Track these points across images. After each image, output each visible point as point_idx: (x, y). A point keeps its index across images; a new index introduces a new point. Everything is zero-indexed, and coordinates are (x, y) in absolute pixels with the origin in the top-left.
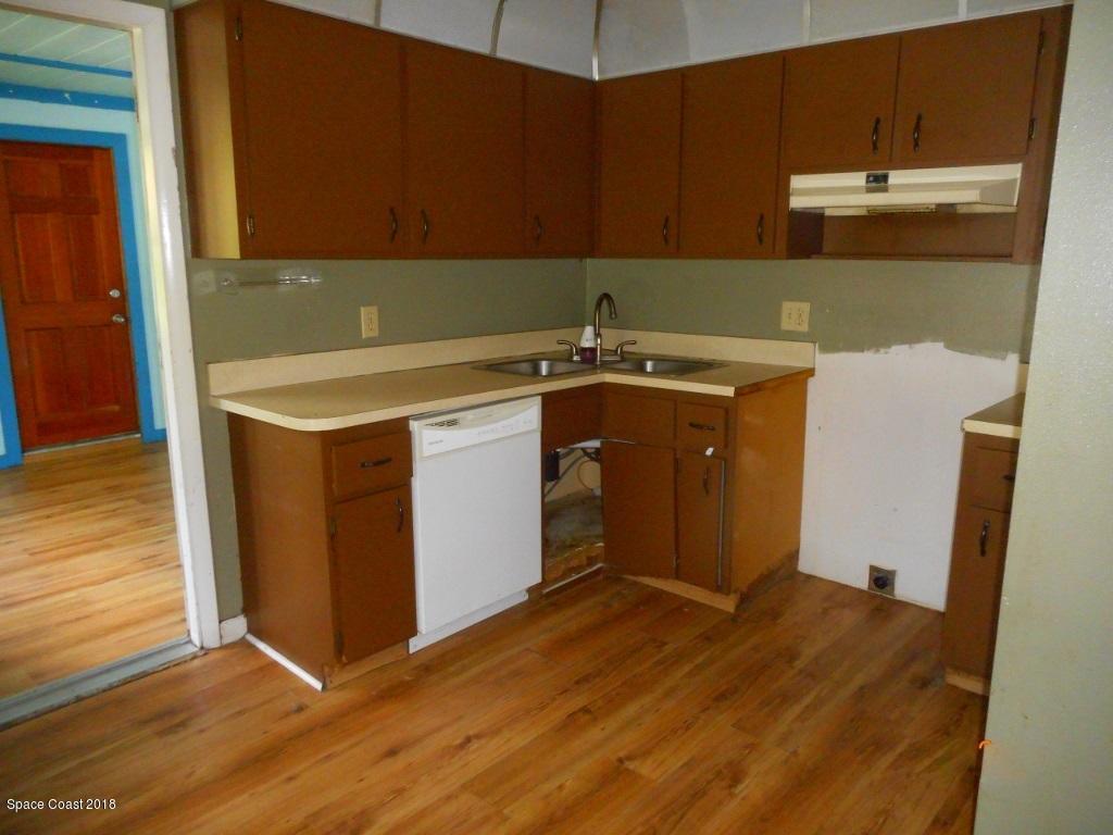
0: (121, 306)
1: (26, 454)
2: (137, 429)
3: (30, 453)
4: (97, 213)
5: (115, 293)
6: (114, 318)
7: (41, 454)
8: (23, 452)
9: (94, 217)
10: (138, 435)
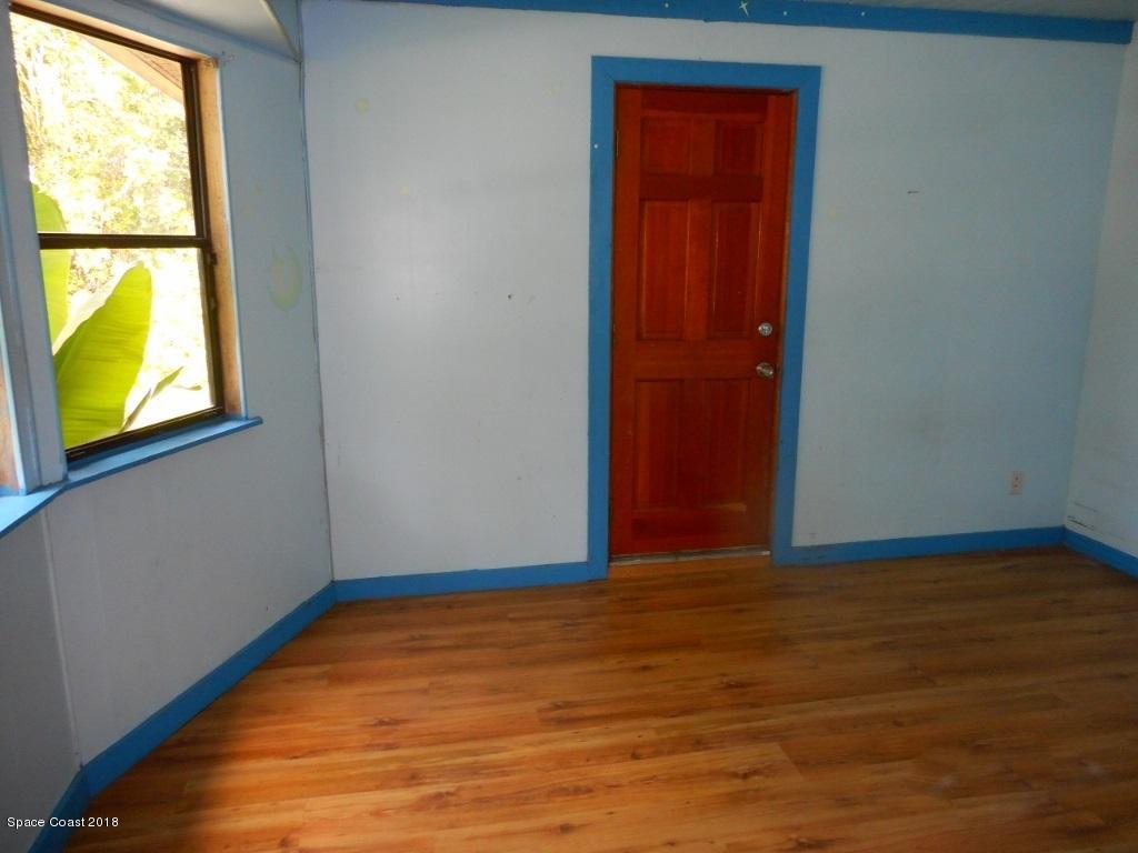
0: (771, 350)
1: (613, 564)
2: (765, 542)
3: (618, 564)
4: (759, 201)
5: (765, 329)
6: (759, 368)
7: (633, 565)
8: (610, 560)
9: (753, 205)
10: (768, 553)
